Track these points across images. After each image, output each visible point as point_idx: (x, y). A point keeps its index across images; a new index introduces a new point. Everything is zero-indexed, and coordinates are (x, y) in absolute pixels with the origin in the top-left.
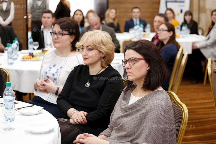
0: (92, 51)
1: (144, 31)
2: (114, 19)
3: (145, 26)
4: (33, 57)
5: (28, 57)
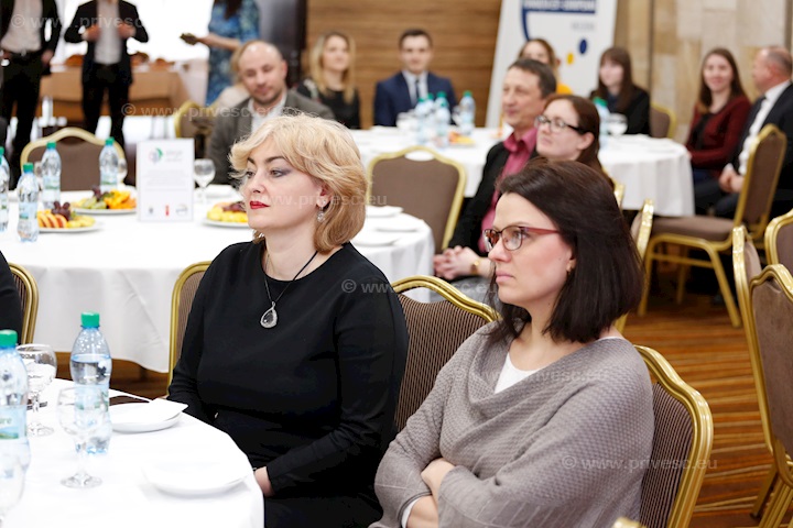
0: (285, 178)
1: (453, 123)
2: (345, 74)
3: (453, 103)
4: (68, 217)
5: (49, 219)
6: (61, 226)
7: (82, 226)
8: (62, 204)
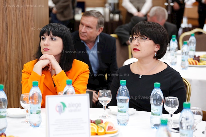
4: (199, 61)
5: (192, 62)
6: (196, 64)
7: (204, 65)
8: (197, 56)
